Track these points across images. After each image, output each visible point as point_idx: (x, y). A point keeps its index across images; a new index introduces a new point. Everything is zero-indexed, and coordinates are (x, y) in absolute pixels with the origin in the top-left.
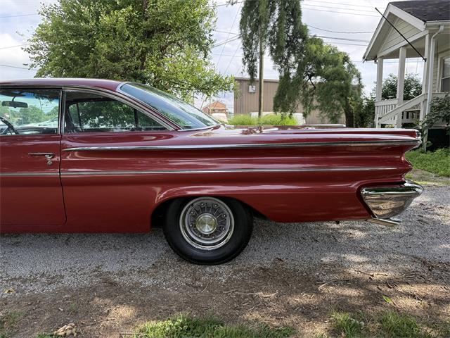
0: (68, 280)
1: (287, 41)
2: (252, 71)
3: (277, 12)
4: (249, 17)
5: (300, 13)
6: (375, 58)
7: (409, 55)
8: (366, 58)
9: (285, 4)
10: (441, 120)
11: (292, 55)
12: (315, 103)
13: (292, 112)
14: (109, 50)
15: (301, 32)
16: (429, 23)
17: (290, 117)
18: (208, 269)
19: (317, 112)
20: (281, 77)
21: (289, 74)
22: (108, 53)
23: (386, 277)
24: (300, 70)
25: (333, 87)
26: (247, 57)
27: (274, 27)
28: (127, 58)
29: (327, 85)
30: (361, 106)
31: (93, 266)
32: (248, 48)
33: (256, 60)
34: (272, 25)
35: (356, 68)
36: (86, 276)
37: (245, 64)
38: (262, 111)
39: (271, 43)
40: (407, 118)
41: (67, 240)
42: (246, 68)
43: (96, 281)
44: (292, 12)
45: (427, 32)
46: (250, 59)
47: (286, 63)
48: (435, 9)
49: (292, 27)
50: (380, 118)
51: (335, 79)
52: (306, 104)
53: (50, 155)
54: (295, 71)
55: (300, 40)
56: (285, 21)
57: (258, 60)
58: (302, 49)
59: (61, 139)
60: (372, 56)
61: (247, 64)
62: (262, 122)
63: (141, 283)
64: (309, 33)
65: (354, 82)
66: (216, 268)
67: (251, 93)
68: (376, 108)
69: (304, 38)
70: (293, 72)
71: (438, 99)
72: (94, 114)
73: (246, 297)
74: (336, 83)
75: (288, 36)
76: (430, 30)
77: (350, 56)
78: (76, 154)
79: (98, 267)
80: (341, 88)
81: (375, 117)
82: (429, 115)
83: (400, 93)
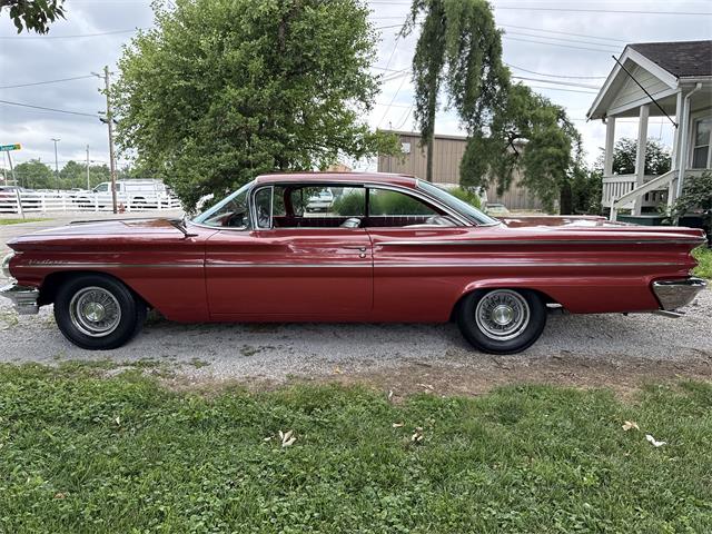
1: (479, 88)
2: (425, 128)
5: (500, 51)
6: (603, 117)
7: (653, 113)
8: (592, 116)
10: (696, 205)
11: (486, 107)
12: (517, 177)
15: (501, 76)
16: (683, 79)
21: (481, 134)
24: (497, 129)
25: (547, 156)
26: (420, 108)
27: (462, 68)
29: (538, 153)
32: (422, 96)
34: (460, 65)
35: (575, 127)
37: (416, 118)
40: (646, 200)
42: (419, 124)
45: (680, 90)
46: (427, 109)
47: (478, 119)
48: (689, 58)
49: (487, 69)
50: (616, 202)
51: (549, 144)
52: (503, 176)
54: (489, 130)
55: (498, 88)
58: (500, 100)
60: (600, 112)
61: (419, 119)
68: (604, 186)
69: (505, 84)
70: (487, 132)
71: (692, 177)
74: (551, 150)
75: (481, 81)
76: (683, 88)
77: (566, 111)
80: (558, 158)
81: (604, 197)
82: (681, 199)
83: (638, 164)
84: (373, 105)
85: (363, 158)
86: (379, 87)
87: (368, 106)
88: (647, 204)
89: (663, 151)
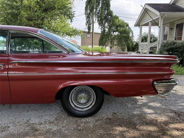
0: (12, 129)
1: (104, 17)
2: (89, 28)
3: (100, 4)
4: (89, 6)
5: (110, 5)
6: (139, 26)
7: (152, 25)
8: (136, 25)
9: (104, 1)
10: (165, 51)
11: (106, 23)
12: (115, 43)
13: (106, 46)
14: (27, 15)
15: (110, 13)
16: (161, 13)
17: (105, 48)
18: (83, 120)
19: (117, 46)
20: (102, 32)
21: (105, 30)
22: (27, 17)
23: (163, 120)
24: (109, 29)
25: (123, 36)
26: (87, 22)
27: (99, 11)
28: (36, 20)
29: (121, 36)
30: (133, 45)
31: (25, 120)
32: (88, 19)
33: (91, 24)
34: (98, 10)
35: (131, 29)
36: (22, 126)
37: (86, 25)
38: (93, 45)
39: (98, 17)
40: (151, 50)
41: (10, 106)
42: (87, 27)
43: (27, 129)
44: (107, 5)
45: (160, 16)
46: (89, 24)
47: (104, 26)
48: (163, 7)
49: (106, 11)
50: (142, 50)
51: (123, 33)
52: (112, 43)
53: (2, 65)
54: (107, 29)
55: (110, 17)
56: (104, 9)
57: (92, 24)
58: (110, 21)
59: (8, 56)
60: (138, 24)
61: (87, 25)
62: (93, 50)
63: (51, 129)
64: (113, 14)
65: (131, 35)
66: (87, 119)
67: (88, 37)
68: (139, 45)
69: (111, 16)
70: (107, 30)
71: (164, 43)
72: (20, 44)
73: (104, 135)
74: (124, 35)
75: (105, 15)
76: (161, 16)
77: (129, 24)
78: (16, 64)
79: (28, 121)
80: (126, 37)
81: (139, 49)
82: (160, 49)
83: (149, 40)
84: (72, 20)
85: (72, 37)
86: (74, 15)
87: (71, 21)
88: (151, 51)
89: (155, 36)
